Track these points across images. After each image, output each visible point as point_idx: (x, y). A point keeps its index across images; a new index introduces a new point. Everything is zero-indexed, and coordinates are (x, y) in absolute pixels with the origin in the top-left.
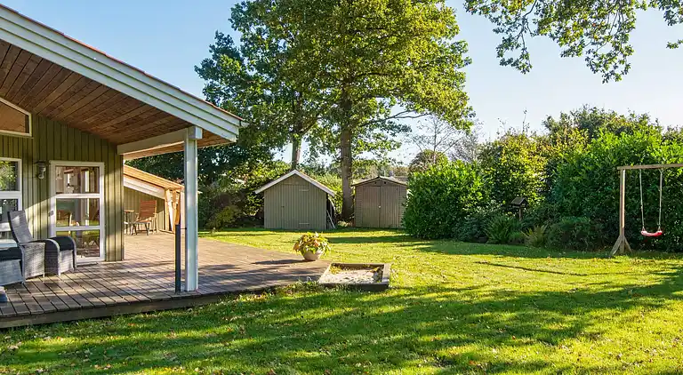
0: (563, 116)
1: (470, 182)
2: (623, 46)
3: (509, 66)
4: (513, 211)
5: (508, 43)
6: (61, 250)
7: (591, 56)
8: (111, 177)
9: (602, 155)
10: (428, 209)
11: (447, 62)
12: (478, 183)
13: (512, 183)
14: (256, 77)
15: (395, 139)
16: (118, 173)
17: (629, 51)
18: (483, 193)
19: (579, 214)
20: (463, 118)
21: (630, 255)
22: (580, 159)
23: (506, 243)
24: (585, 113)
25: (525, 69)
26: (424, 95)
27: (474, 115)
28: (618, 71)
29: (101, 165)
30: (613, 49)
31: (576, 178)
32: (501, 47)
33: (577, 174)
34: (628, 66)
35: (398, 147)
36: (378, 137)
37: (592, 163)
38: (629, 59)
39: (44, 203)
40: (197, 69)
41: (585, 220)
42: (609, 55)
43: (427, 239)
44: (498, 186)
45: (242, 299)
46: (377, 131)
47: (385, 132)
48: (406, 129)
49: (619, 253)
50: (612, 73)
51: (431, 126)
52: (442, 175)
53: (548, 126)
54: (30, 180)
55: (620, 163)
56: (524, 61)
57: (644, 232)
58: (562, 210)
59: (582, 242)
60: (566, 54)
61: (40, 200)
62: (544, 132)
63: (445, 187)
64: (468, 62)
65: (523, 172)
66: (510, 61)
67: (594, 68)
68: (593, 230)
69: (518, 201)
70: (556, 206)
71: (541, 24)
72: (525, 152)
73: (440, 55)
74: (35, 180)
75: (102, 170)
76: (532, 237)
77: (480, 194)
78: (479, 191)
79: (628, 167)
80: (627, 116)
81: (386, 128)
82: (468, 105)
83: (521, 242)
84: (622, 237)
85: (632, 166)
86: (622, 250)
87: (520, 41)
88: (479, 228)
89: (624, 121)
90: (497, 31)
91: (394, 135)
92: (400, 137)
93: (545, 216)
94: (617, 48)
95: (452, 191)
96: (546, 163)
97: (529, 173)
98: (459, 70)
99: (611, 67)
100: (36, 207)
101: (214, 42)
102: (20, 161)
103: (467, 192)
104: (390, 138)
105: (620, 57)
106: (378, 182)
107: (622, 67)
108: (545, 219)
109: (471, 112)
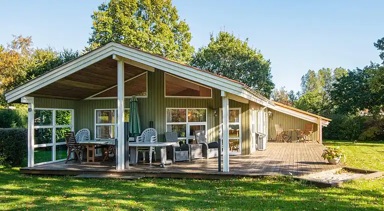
6: (209, 148)
8: (244, 113)
16: (247, 111)
29: (240, 109)
39: (217, 127)
40: (375, 45)
45: (244, 180)
54: (211, 117)
61: (216, 126)
74: (214, 117)
75: (240, 111)
100: (214, 128)
102: (206, 109)
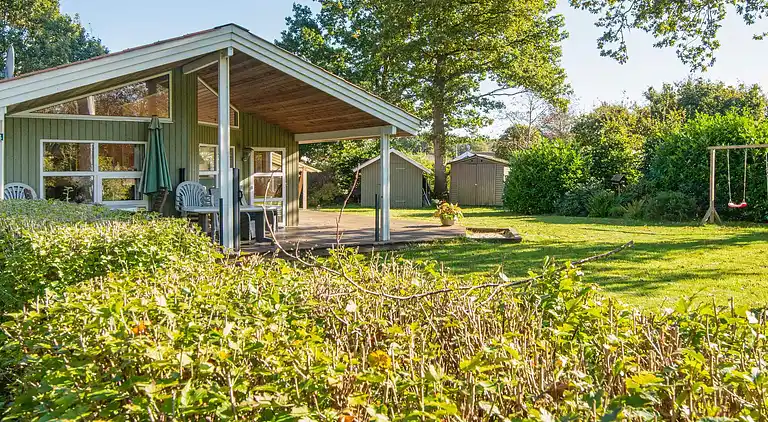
0: (666, 88)
1: (571, 160)
2: (711, 40)
3: (608, 56)
4: (613, 188)
5: (608, 36)
7: (681, 49)
8: (290, 157)
9: (697, 135)
10: (529, 185)
11: (543, 37)
12: (578, 162)
13: (612, 160)
14: (339, 51)
15: (487, 115)
16: (294, 156)
17: (716, 45)
18: (583, 170)
19: (675, 189)
20: (561, 96)
21: (719, 224)
22: (677, 138)
23: (606, 216)
24: (689, 84)
25: (622, 60)
26: (521, 73)
27: (571, 92)
28: (704, 63)
29: (283, 150)
30: (702, 43)
31: (673, 157)
32: (602, 39)
33: (673, 153)
34: (714, 60)
35: (490, 123)
36: (471, 113)
37: (687, 141)
38: (716, 53)
41: (679, 194)
42: (698, 49)
43: (528, 214)
44: (598, 164)
46: (469, 107)
47: (477, 109)
48: (500, 105)
49: (708, 222)
50: (700, 64)
51: (527, 102)
52: (543, 154)
53: (650, 98)
55: (712, 144)
56: (622, 53)
57: (731, 204)
58: (658, 186)
59: (677, 214)
60: (659, 45)
61: (244, 178)
62: (644, 104)
63: (547, 164)
64: (565, 36)
65: (623, 150)
66: (609, 52)
67: (683, 58)
68: (687, 203)
69: (617, 177)
70: (653, 182)
71: (638, 17)
72: (624, 130)
73: (536, 30)
74: (241, 163)
75: (284, 154)
76: (631, 210)
77: (580, 172)
78: (579, 169)
79: (718, 148)
80: (736, 87)
81: (478, 104)
82: (566, 82)
83: (620, 215)
84: (712, 209)
85: (723, 146)
86: (712, 220)
87: (619, 35)
88: (580, 203)
89: (733, 92)
90: (598, 25)
91: (487, 111)
92: (493, 113)
93: (642, 192)
94: (705, 43)
95: (553, 169)
96: (644, 142)
97: (628, 151)
98: (555, 45)
99: (699, 59)
101: (292, 15)
103: (567, 170)
104: (483, 114)
105: (708, 51)
106: (474, 161)
107: (708, 60)
108: (644, 194)
109: (569, 90)
